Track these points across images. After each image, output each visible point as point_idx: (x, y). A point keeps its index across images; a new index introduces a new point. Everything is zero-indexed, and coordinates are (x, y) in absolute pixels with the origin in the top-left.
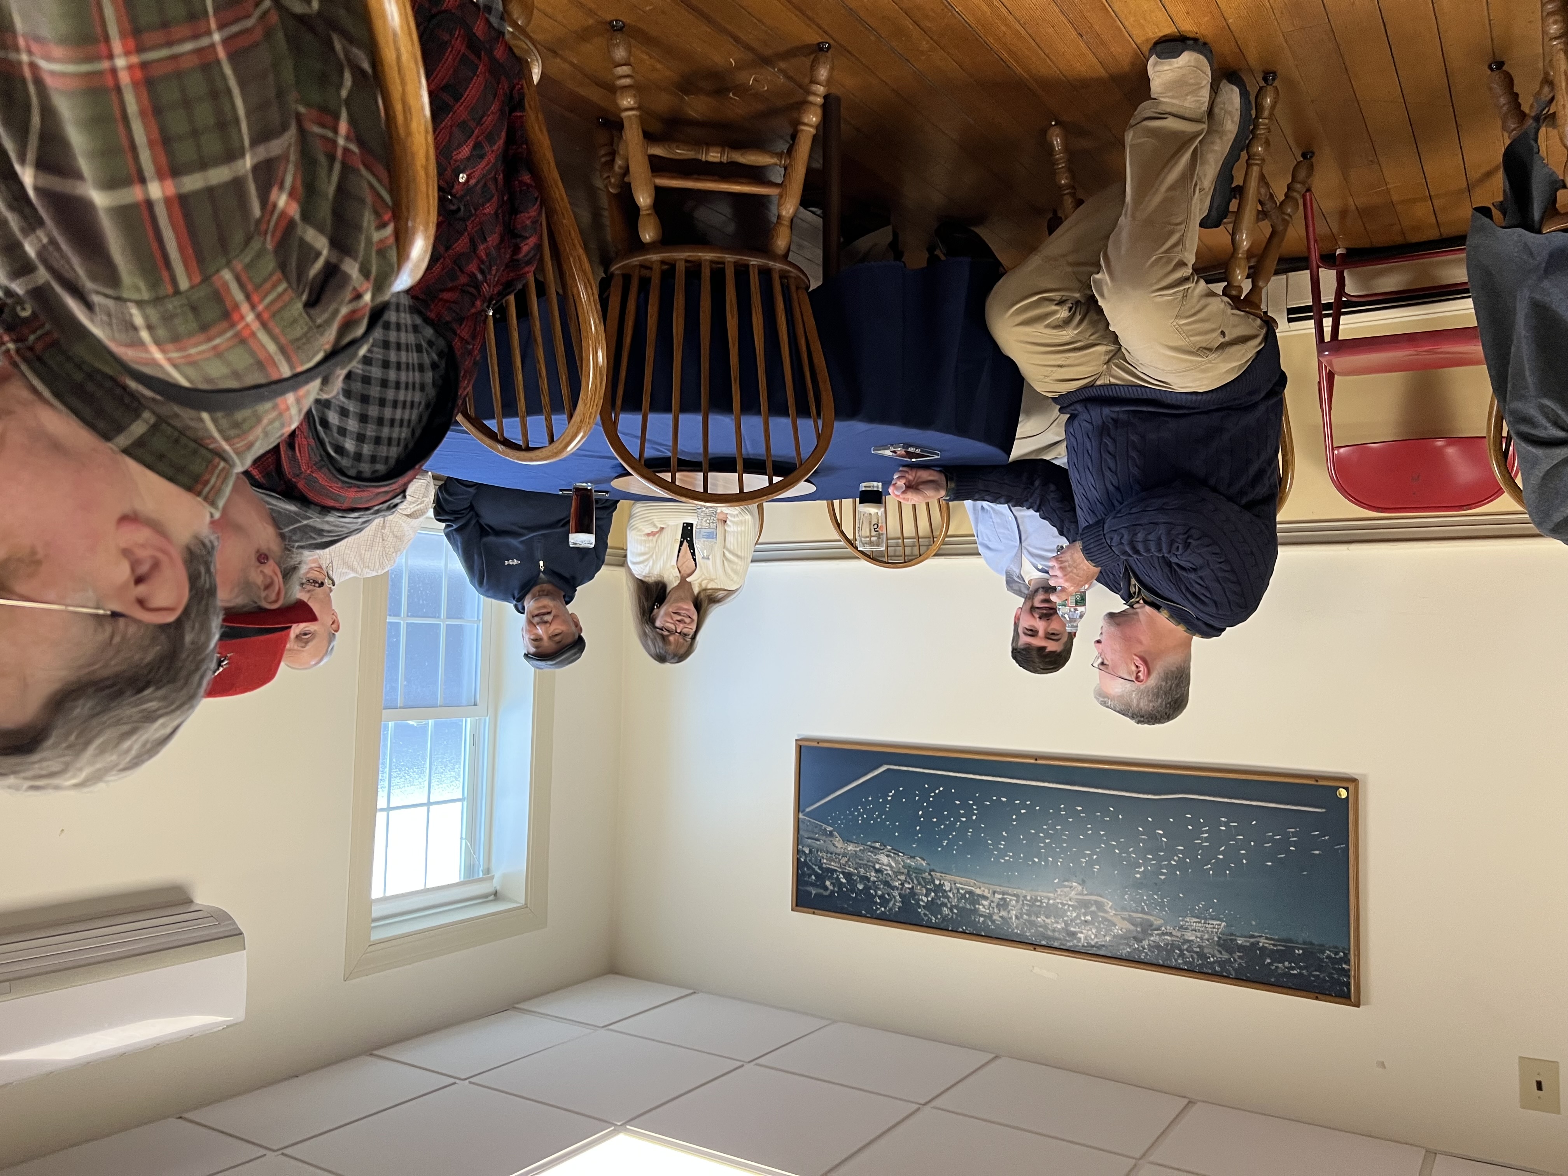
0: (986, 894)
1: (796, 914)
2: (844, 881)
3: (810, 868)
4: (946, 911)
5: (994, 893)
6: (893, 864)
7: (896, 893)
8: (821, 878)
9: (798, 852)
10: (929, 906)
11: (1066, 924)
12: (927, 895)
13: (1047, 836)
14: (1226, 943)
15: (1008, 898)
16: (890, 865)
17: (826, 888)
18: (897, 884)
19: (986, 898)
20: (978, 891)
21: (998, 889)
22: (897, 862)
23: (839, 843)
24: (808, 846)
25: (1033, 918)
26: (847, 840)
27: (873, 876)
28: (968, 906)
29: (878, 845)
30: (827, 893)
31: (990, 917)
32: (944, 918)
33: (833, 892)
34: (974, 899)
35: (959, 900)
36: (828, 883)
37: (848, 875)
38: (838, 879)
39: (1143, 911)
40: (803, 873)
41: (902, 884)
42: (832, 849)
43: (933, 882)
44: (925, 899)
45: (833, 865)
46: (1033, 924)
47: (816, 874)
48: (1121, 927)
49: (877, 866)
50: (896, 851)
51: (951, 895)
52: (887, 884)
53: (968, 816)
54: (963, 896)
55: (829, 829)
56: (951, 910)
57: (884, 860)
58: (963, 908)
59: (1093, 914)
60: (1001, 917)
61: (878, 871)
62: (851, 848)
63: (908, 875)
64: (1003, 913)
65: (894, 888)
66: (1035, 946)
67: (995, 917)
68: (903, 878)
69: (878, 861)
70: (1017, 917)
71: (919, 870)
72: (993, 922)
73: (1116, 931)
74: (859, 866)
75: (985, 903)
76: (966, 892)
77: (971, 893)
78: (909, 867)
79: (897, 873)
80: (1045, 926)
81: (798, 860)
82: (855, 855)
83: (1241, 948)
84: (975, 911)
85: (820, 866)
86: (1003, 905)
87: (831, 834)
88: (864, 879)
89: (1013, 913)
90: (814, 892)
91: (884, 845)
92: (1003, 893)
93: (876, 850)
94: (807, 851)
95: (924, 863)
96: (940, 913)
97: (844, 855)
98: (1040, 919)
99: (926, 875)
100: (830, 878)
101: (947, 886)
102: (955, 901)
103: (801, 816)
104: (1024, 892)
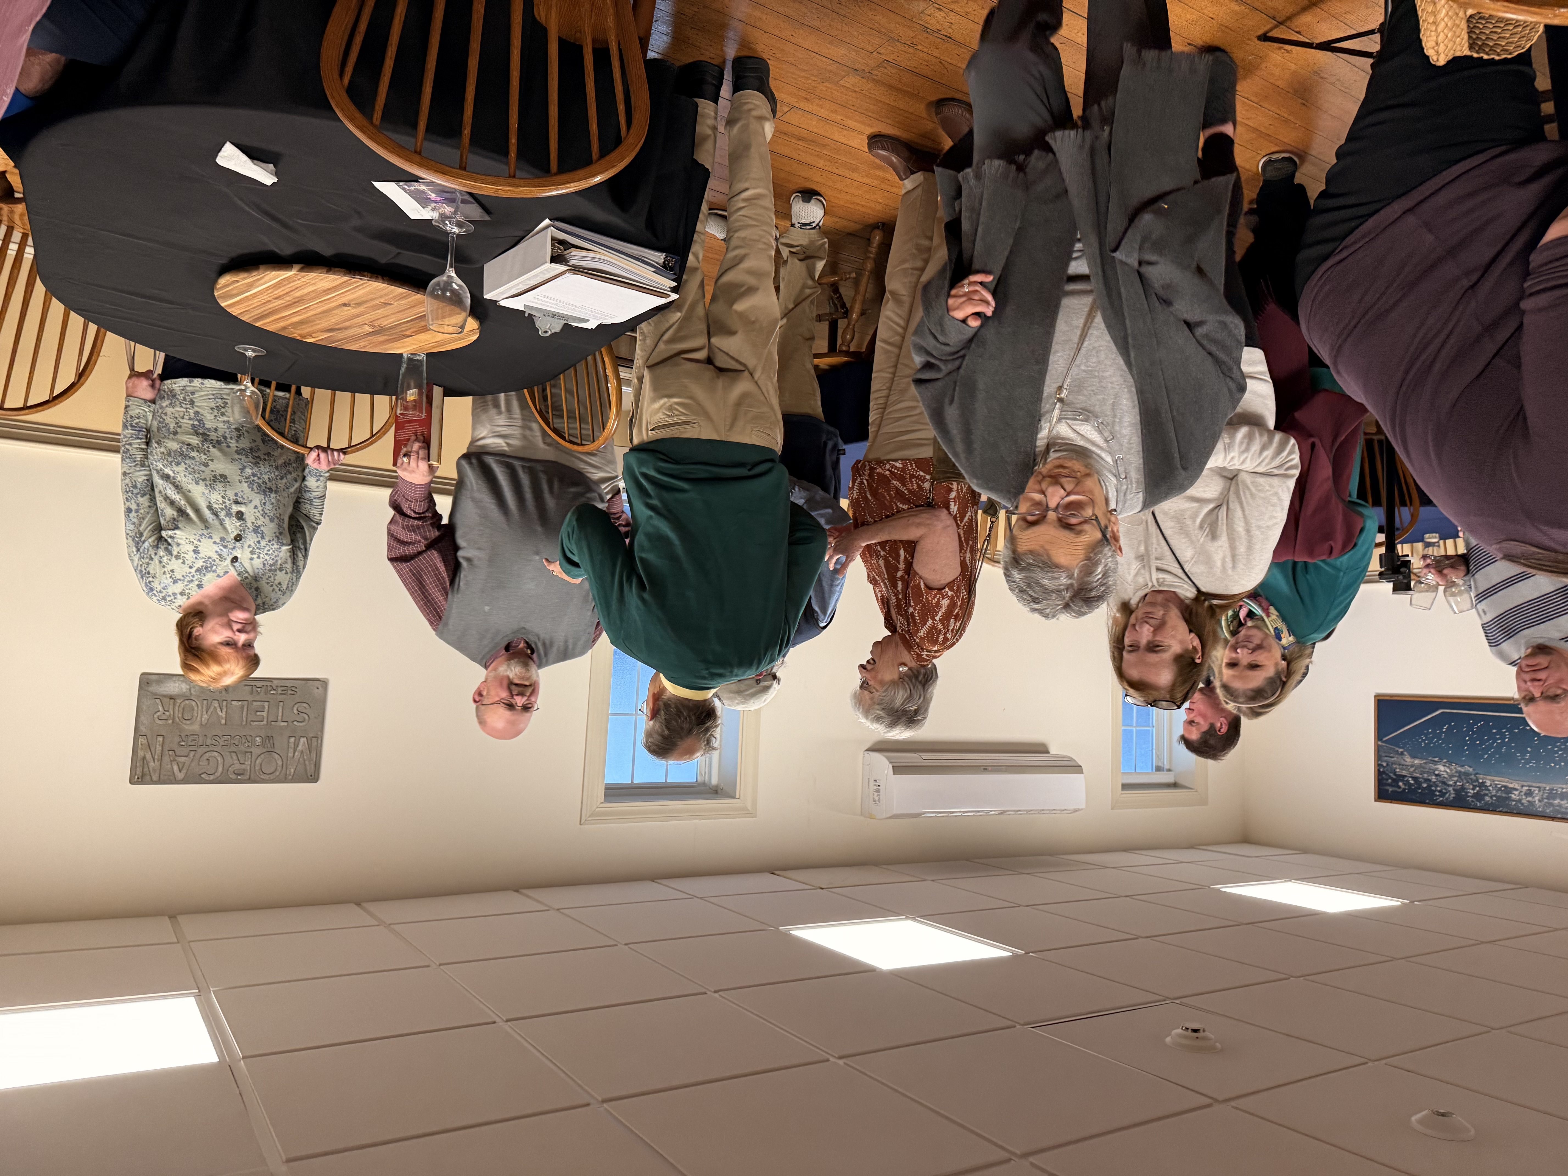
0: (1517, 786)
1: (1378, 803)
2: (1412, 782)
3: (1387, 775)
4: (1487, 798)
5: (1522, 786)
6: (1448, 771)
7: (1451, 789)
8: (1395, 782)
9: (1378, 766)
10: (1475, 796)
12: (1473, 789)
15: (1533, 789)
16: (1445, 771)
17: (1400, 787)
18: (1451, 783)
19: (1517, 790)
20: (1511, 786)
21: (1525, 784)
22: (1451, 770)
23: (1408, 760)
24: (1386, 761)
25: (1551, 801)
26: (1413, 757)
27: (1433, 779)
28: (1504, 795)
29: (1436, 759)
30: (1400, 790)
31: (1520, 801)
32: (1487, 803)
33: (1404, 789)
34: (1509, 790)
35: (1497, 792)
36: (1401, 784)
37: (1414, 779)
38: (1408, 781)
40: (1383, 779)
41: (1455, 783)
42: (1403, 762)
43: (1477, 780)
44: (1472, 792)
45: (1404, 773)
46: (1551, 805)
47: (1392, 778)
49: (1437, 772)
50: (1450, 763)
51: (1491, 788)
52: (1444, 783)
54: (1500, 789)
55: (1401, 750)
56: (1491, 797)
57: (1442, 768)
58: (1500, 797)
60: (1528, 801)
61: (1437, 775)
62: (1417, 762)
63: (1459, 777)
64: (1530, 799)
65: (1449, 786)
66: (1553, 819)
67: (1523, 801)
68: (1455, 779)
69: (1437, 769)
70: (1539, 801)
71: (1467, 774)
72: (1522, 804)
74: (1424, 773)
75: (1517, 793)
76: (1503, 786)
77: (1505, 787)
78: (1460, 772)
79: (1451, 776)
80: (1560, 806)
81: (1379, 770)
82: (1420, 766)
84: (1509, 798)
85: (1395, 774)
86: (1529, 793)
87: (1402, 753)
88: (1427, 780)
89: (1537, 798)
90: (1390, 789)
91: (1441, 759)
92: (1529, 786)
93: (1435, 763)
94: (1385, 764)
95: (1471, 770)
96: (1484, 800)
97: (1412, 766)
98: (1556, 802)
99: (1473, 777)
100: (1402, 781)
101: (1488, 783)
102: (1494, 793)
103: (1380, 743)
104: (1544, 785)
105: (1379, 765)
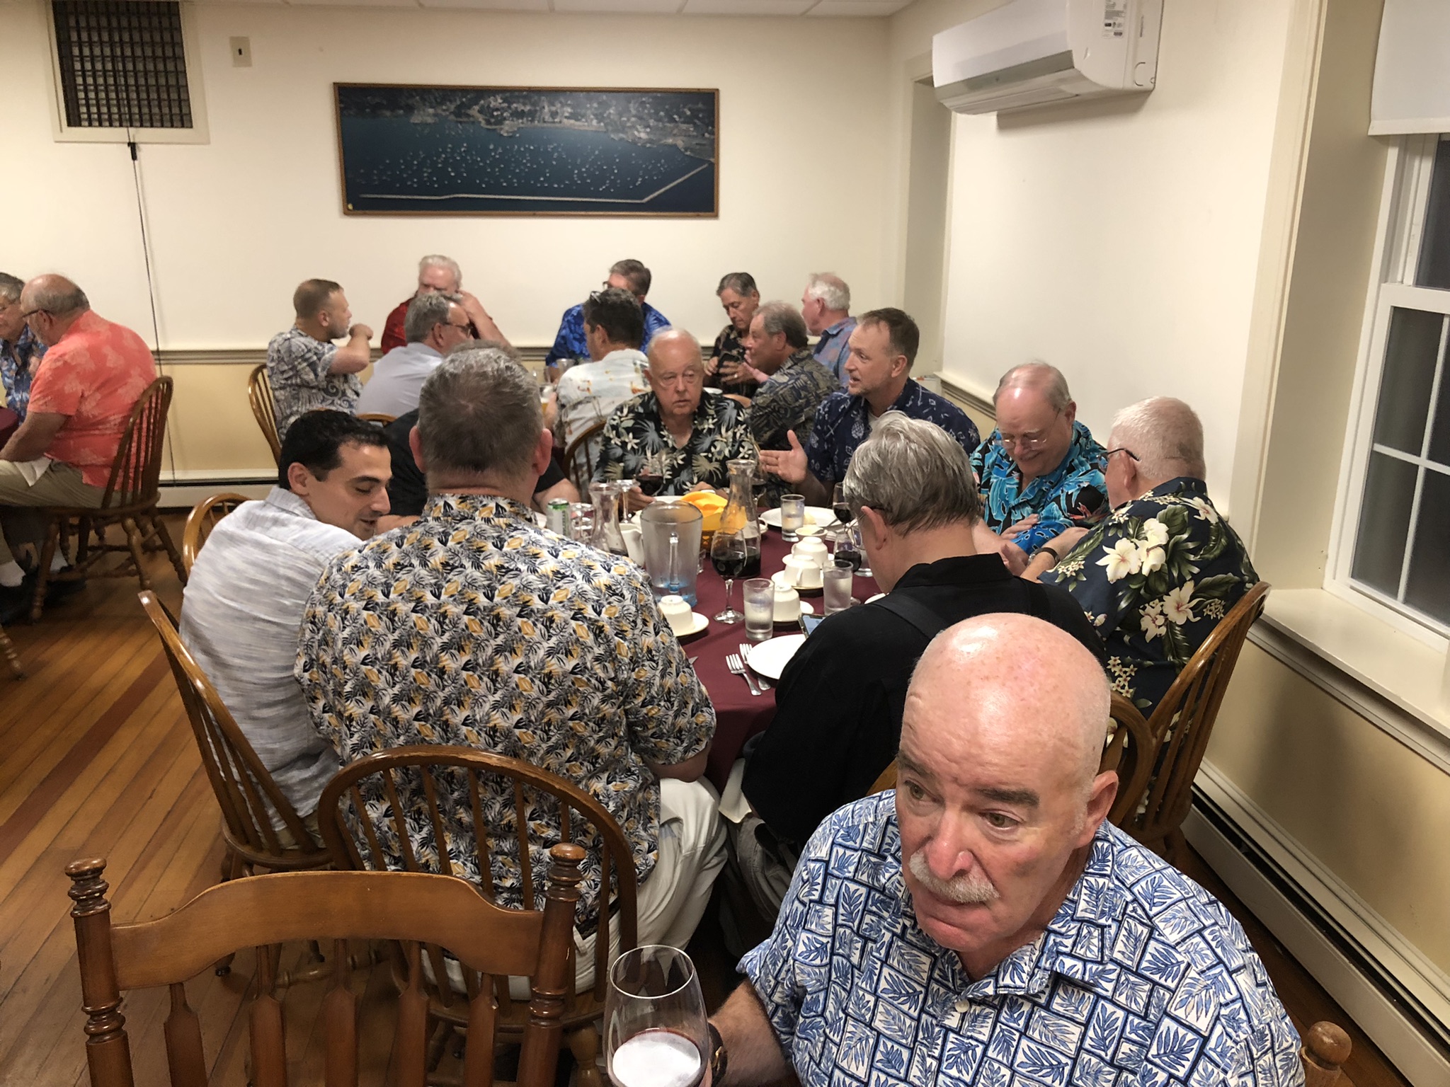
0: (565, 121)
1: (716, 87)
2: (676, 116)
3: (704, 123)
4: (595, 105)
5: (560, 122)
6: (636, 133)
7: (634, 112)
8: (695, 116)
10: (608, 105)
11: (509, 107)
12: (610, 114)
13: (525, 164)
14: (410, 109)
15: (551, 120)
16: (639, 132)
17: (690, 110)
18: (633, 119)
19: (567, 117)
20: (572, 121)
21: (558, 125)
22: (633, 134)
23: (680, 143)
24: (706, 139)
25: (533, 109)
26: (675, 146)
27: (652, 122)
28: (579, 110)
29: (648, 145)
30: (689, 105)
31: (563, 105)
32: (597, 99)
33: (684, 107)
34: (573, 116)
35: (586, 113)
36: (688, 113)
38: (680, 117)
39: (461, 123)
40: (709, 117)
41: (628, 120)
42: (686, 139)
43: (606, 125)
44: (611, 111)
45: (684, 126)
46: (534, 104)
47: (698, 118)
48: (474, 110)
49: (648, 130)
50: (634, 143)
51: (592, 116)
52: (641, 118)
53: (580, 173)
54: (583, 117)
55: (688, 153)
56: (591, 107)
57: (643, 135)
58: (582, 108)
59: (493, 116)
60: (555, 106)
61: (649, 126)
62: (670, 141)
63: (624, 127)
65: (634, 116)
66: (530, 90)
67: (559, 105)
68: (629, 124)
69: (648, 133)
70: (544, 108)
71: (616, 131)
72: (561, 102)
73: (477, 108)
74: (662, 128)
75: (567, 114)
76: (580, 120)
77: (577, 120)
78: (623, 131)
79: (633, 127)
80: (524, 104)
81: (713, 127)
82: (666, 137)
83: (401, 108)
84: (574, 107)
85: (695, 124)
86: (554, 114)
87: (686, 150)
88: (659, 120)
89: (546, 109)
90: (700, 105)
91: (644, 146)
92: (554, 122)
93: (650, 141)
94: (707, 135)
95: (612, 136)
96: (599, 103)
97: (675, 135)
98: (528, 108)
99: (610, 128)
100: (687, 117)
101: (595, 122)
102: (589, 112)
103: (712, 160)
104: (539, 125)
105: (712, 133)
